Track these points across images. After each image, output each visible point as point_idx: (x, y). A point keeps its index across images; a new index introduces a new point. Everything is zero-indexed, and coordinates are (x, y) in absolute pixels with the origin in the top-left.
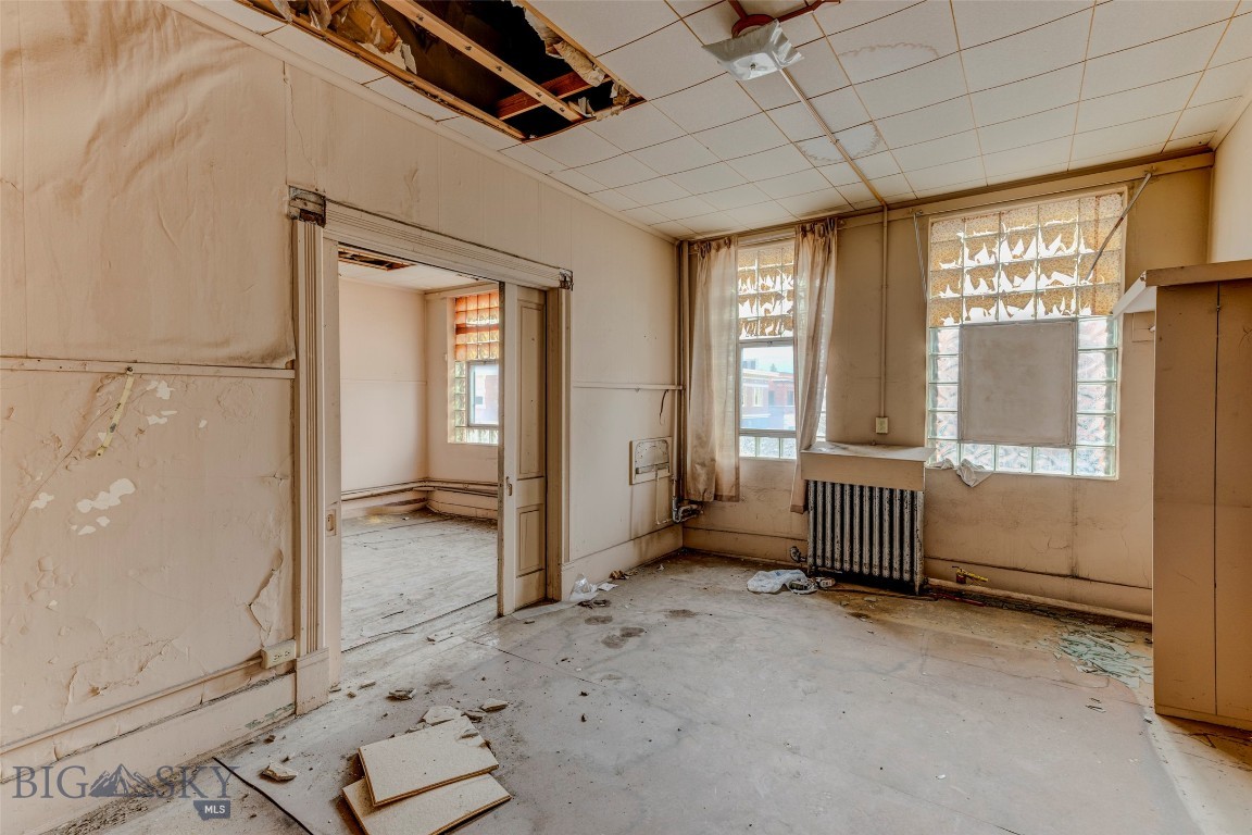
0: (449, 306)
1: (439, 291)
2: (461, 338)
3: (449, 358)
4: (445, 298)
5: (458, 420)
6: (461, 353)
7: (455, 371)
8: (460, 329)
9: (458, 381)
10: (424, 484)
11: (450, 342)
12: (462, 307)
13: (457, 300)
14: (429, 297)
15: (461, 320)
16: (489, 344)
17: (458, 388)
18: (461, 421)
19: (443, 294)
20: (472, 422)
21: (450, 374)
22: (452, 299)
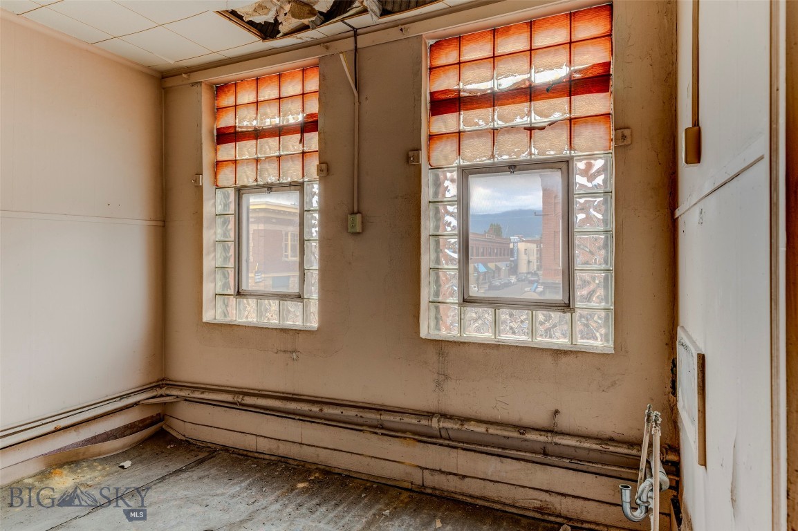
0: (205, 97)
1: (190, 70)
2: (227, 151)
3: (206, 180)
4: (200, 83)
5: (219, 284)
6: (226, 176)
7: (215, 203)
8: (226, 136)
9: (219, 220)
10: (159, 392)
11: (207, 157)
12: (227, 100)
13: (219, 89)
14: (171, 82)
15: (226, 121)
16: (279, 157)
17: (219, 231)
18: (226, 285)
19: (196, 77)
20: (244, 287)
21: (208, 209)
22: (211, 86)
